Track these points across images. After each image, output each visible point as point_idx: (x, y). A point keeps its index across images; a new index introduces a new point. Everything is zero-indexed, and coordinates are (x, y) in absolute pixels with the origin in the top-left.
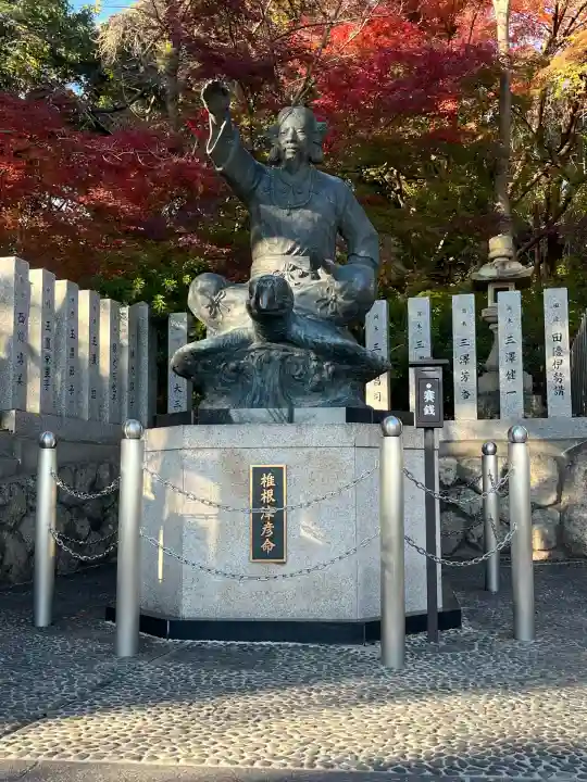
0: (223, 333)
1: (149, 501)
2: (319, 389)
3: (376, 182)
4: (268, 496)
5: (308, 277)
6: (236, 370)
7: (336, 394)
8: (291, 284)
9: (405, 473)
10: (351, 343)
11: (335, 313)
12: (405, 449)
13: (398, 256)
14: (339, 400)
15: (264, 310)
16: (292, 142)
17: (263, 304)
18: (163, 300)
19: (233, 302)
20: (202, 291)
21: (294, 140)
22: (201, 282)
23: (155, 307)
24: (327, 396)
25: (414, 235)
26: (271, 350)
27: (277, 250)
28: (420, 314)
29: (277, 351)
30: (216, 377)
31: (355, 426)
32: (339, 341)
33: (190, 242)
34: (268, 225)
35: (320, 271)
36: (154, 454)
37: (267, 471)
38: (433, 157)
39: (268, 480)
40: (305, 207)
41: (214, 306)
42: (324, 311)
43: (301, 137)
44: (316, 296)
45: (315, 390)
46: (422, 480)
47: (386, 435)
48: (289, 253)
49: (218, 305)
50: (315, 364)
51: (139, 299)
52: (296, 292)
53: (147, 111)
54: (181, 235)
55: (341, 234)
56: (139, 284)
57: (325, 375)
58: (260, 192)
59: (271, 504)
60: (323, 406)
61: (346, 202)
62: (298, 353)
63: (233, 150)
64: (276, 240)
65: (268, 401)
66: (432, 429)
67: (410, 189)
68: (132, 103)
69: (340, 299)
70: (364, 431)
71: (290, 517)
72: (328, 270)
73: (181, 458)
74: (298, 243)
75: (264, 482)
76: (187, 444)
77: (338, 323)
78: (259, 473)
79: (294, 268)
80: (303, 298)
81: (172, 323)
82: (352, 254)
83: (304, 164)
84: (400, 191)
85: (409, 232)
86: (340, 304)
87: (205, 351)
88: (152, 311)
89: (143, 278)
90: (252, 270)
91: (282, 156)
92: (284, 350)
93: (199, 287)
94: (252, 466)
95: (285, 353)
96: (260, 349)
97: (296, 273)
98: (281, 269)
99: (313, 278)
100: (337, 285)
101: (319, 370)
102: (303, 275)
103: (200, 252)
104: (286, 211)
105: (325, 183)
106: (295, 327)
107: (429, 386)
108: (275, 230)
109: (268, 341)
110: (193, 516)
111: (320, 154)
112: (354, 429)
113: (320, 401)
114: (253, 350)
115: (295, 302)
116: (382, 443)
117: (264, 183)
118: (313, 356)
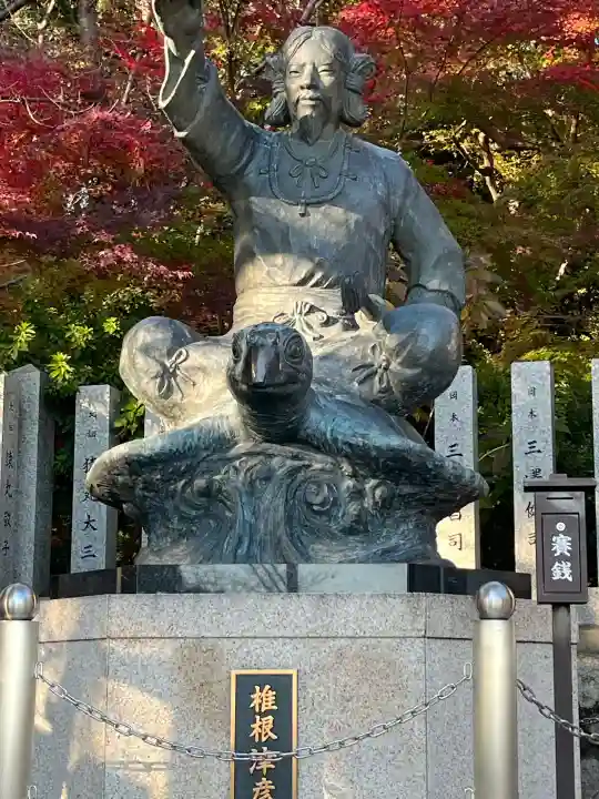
0: (184, 425)
1: (42, 736)
2: (358, 528)
3: (448, 155)
4: (263, 727)
5: (338, 327)
6: (206, 492)
7: (388, 538)
8: (308, 338)
9: (518, 687)
10: (414, 444)
11: (387, 390)
12: (517, 643)
13: (491, 286)
14: (394, 549)
15: (257, 385)
16: (309, 88)
17: (259, 374)
18: (68, 362)
19: (202, 369)
20: (146, 350)
21: (314, 85)
22: (145, 333)
23: (53, 375)
24: (371, 542)
25: (520, 250)
26: (271, 456)
27: (282, 278)
28: (533, 392)
29: (282, 459)
30: (169, 505)
31: (425, 599)
32: (395, 441)
33: (120, 260)
34: (265, 233)
35: (360, 316)
36: (53, 648)
37: (262, 680)
38: (550, 112)
39: (264, 698)
40: (332, 202)
41: (166, 376)
42: (365, 388)
43: (326, 79)
44: (351, 359)
45: (350, 531)
46: (550, 701)
47: (484, 616)
48: (303, 282)
49: (174, 375)
50: (350, 483)
51: (24, 359)
52: (316, 352)
53: (41, 26)
54: (101, 246)
55: (396, 249)
56: (26, 333)
57: (368, 503)
58: (251, 175)
59: (271, 745)
60: (365, 561)
61: (406, 194)
62: (319, 462)
63: (206, 101)
64: (279, 259)
65: (263, 549)
66: (567, 605)
67: (508, 168)
68: (13, 11)
69: (394, 366)
70: (442, 609)
71: (303, 769)
72: (374, 313)
73: (104, 657)
74: (319, 265)
75: (256, 702)
76: (115, 631)
77: (392, 409)
78: (246, 685)
79: (312, 309)
80: (327, 363)
81: (83, 403)
82: (415, 287)
83: (330, 127)
84: (489, 171)
85: (511, 245)
86: (395, 374)
87: (150, 458)
88: (47, 382)
89: (32, 321)
90: (237, 312)
91: (292, 112)
92: (295, 457)
93: (140, 342)
94: (234, 673)
95: (296, 463)
96: (250, 454)
97: (316, 319)
98: (288, 312)
99: (346, 328)
100: (391, 341)
101: (358, 494)
102: (328, 322)
103: (135, 277)
104: (299, 209)
105: (367, 160)
106: (314, 415)
107: (561, 526)
108: (277, 241)
109: (267, 441)
110: (125, 765)
111: (358, 109)
112: (424, 604)
113: (360, 552)
114: (238, 457)
115: (314, 371)
116: (477, 632)
117: (260, 159)
118: (346, 468)
